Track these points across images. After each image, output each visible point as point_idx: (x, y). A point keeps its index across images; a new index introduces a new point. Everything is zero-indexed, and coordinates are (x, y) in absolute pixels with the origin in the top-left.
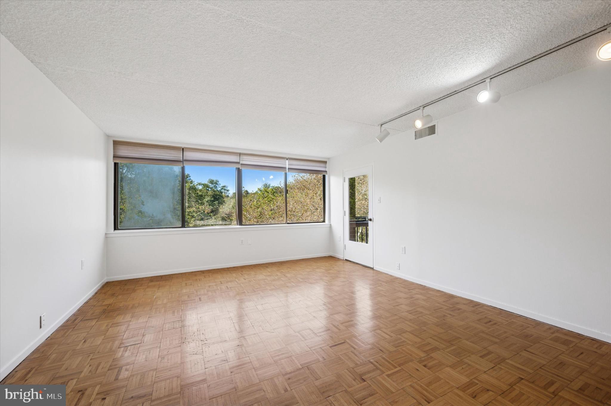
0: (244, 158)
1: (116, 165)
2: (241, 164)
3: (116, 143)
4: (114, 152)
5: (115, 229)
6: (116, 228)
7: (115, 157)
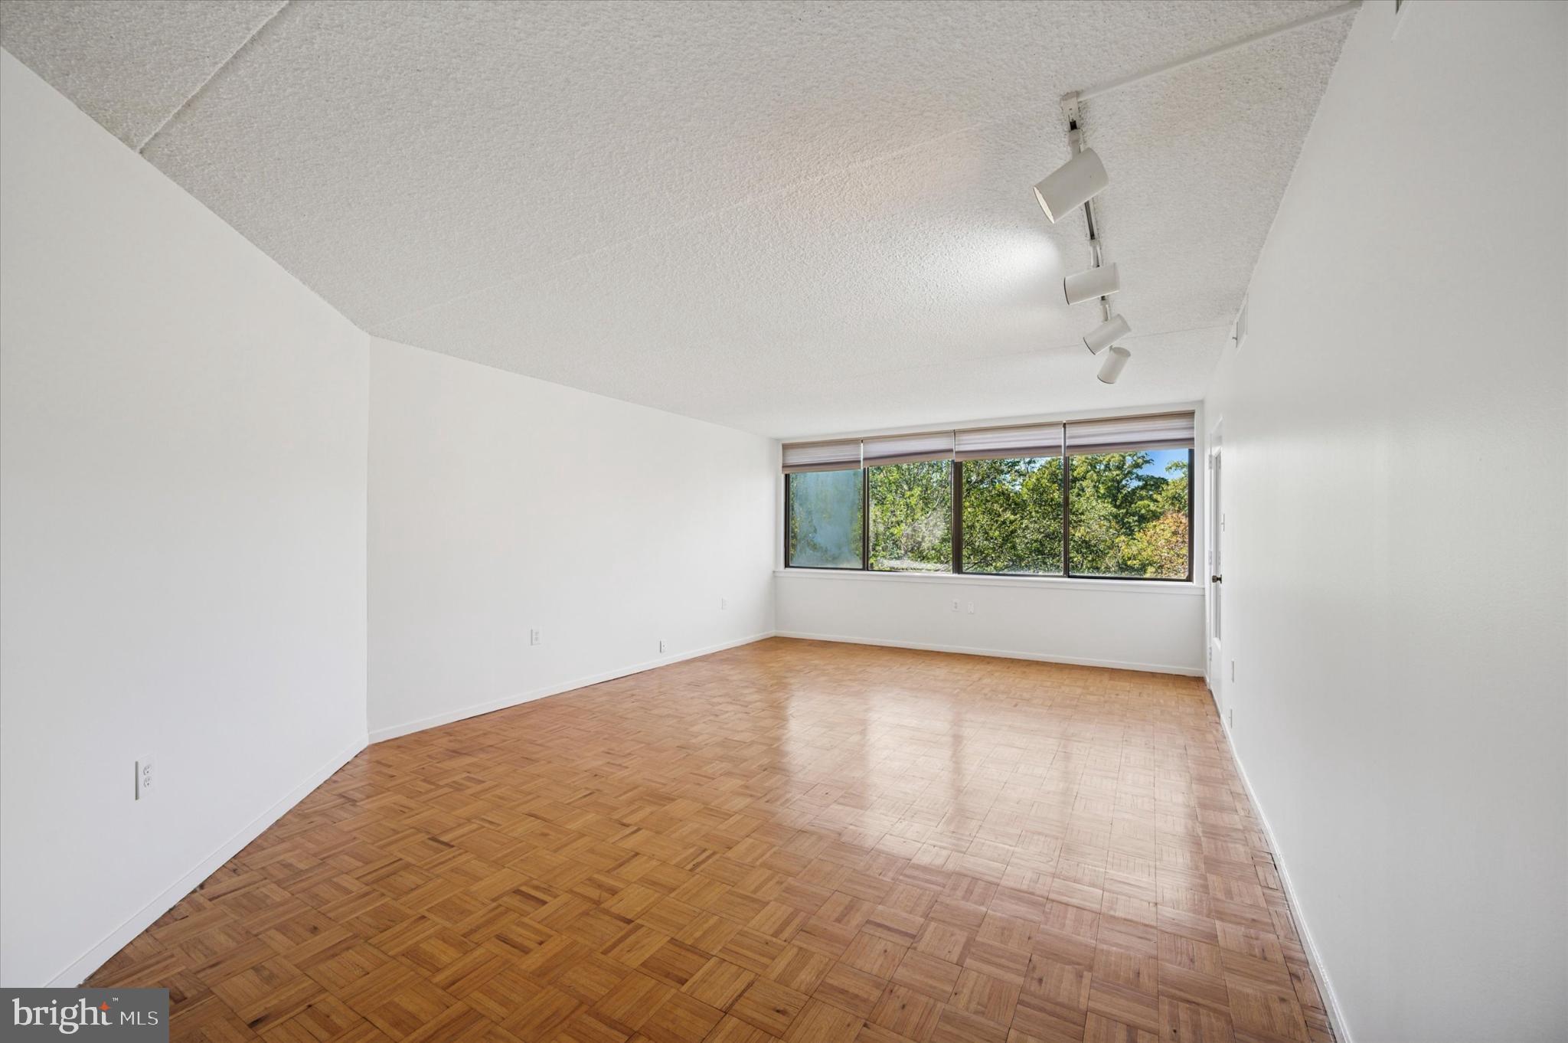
0: (962, 440)
1: (787, 477)
2: (957, 452)
3: (786, 447)
4: (783, 461)
5: (786, 567)
6: (787, 565)
7: (784, 466)
